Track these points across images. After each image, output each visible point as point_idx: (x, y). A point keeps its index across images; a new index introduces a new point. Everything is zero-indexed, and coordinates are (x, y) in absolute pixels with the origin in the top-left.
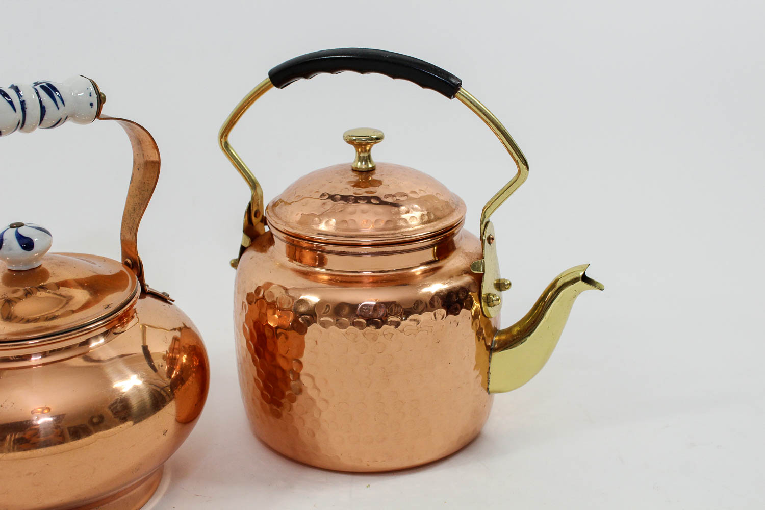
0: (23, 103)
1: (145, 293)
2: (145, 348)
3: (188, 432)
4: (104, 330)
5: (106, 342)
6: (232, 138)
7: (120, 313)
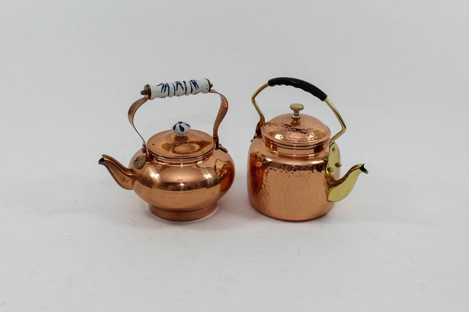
0: (186, 88)
1: (217, 148)
2: (215, 166)
3: (224, 194)
4: (202, 159)
5: (202, 163)
6: (256, 99)
7: (208, 154)
